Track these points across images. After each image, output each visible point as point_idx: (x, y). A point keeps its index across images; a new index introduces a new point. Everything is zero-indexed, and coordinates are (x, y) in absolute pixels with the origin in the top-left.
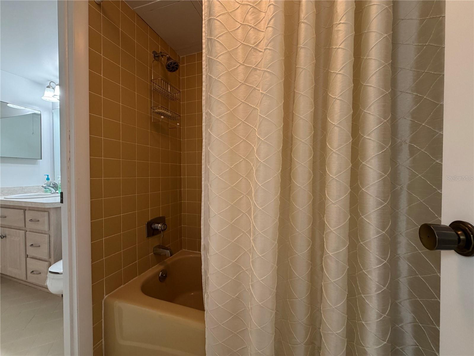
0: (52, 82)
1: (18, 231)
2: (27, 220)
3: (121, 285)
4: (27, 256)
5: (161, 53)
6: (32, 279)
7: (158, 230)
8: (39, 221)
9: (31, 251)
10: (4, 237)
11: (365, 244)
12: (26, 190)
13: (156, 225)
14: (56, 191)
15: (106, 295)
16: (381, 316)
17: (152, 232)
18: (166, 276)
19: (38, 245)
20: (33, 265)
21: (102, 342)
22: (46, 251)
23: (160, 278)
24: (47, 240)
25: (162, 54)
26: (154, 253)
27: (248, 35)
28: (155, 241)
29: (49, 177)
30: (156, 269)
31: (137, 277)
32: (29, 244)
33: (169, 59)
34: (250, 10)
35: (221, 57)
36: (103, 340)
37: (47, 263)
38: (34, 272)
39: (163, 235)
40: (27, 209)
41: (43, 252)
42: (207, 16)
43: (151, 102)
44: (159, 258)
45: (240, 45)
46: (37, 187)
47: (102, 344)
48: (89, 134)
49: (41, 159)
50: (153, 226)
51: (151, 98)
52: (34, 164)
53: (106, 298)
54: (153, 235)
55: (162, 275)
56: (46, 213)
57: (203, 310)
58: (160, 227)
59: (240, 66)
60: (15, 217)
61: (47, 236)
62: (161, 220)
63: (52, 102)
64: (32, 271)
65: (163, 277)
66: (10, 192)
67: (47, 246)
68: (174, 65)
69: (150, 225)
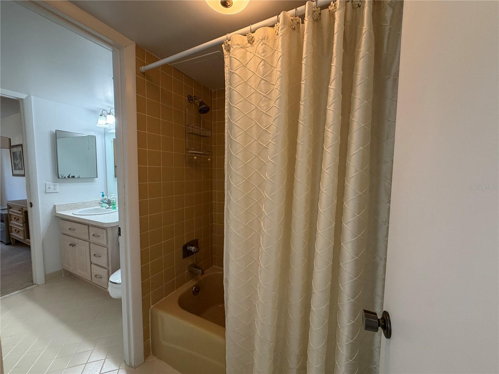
0: (104, 110)
1: (84, 242)
2: (91, 234)
3: (163, 298)
4: (91, 263)
5: (194, 96)
6: (95, 280)
7: (191, 251)
8: (99, 236)
9: (94, 259)
10: (74, 245)
11: (340, 305)
12: (87, 205)
13: (191, 247)
14: (109, 206)
15: (152, 305)
16: (348, 361)
17: (187, 253)
18: (198, 291)
19: (99, 256)
20: (96, 270)
21: (149, 340)
22: (106, 261)
23: (193, 292)
24: (106, 252)
25: (195, 98)
26: (189, 271)
27: (260, 119)
28: (190, 261)
29: (104, 194)
30: (190, 285)
31: (175, 291)
32: (92, 254)
33: (201, 103)
34: (263, 99)
35: (238, 137)
36: (150, 339)
37: (106, 270)
38: (97, 276)
39: (196, 255)
40: (90, 225)
41: (103, 261)
42: (228, 97)
43: (186, 141)
44: (193, 275)
45: (255, 124)
46: (95, 202)
47: (150, 343)
48: (138, 182)
49: (97, 177)
50: (188, 248)
51: (186, 139)
52: (92, 181)
53: (152, 308)
54: (188, 256)
55: (195, 289)
56: (105, 231)
57: (224, 326)
58: (193, 249)
59: (254, 141)
60: (81, 231)
61: (106, 249)
62: (194, 243)
63: (104, 128)
64: (95, 275)
65: (197, 291)
66: (75, 207)
67: (106, 256)
68: (206, 109)
69: (185, 247)
